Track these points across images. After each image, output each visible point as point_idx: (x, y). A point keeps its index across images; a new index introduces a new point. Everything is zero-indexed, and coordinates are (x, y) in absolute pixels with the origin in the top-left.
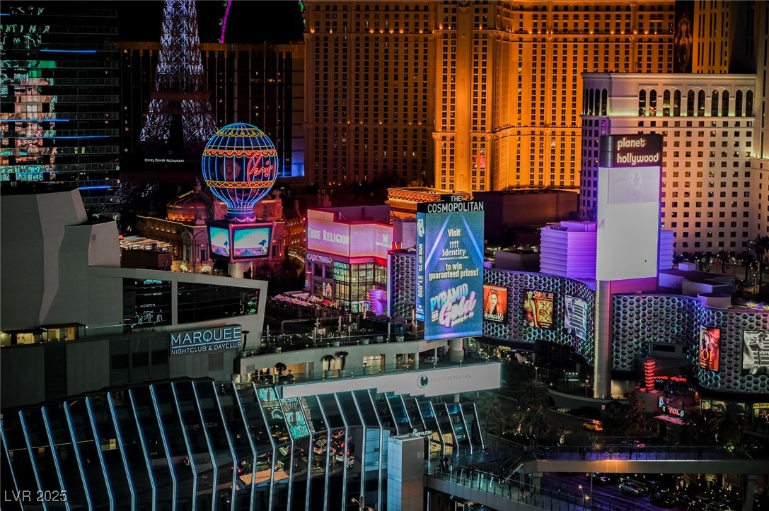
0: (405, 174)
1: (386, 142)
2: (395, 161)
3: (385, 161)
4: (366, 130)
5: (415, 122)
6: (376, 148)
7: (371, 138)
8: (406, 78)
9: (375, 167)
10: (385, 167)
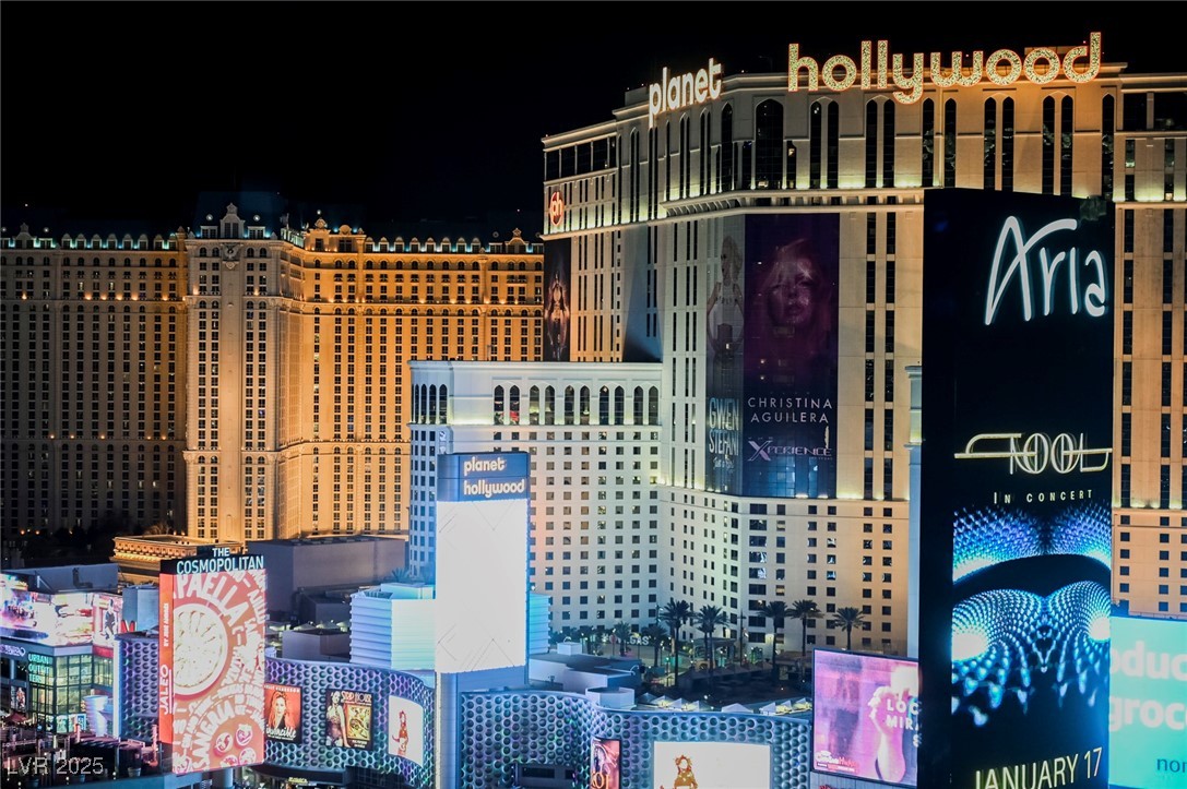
0: (141, 514)
1: (110, 466)
2: (126, 495)
3: (110, 495)
4: (80, 447)
5: (157, 435)
6: (95, 476)
7: (87, 460)
8: (142, 369)
9: (95, 504)
10: (110, 504)
